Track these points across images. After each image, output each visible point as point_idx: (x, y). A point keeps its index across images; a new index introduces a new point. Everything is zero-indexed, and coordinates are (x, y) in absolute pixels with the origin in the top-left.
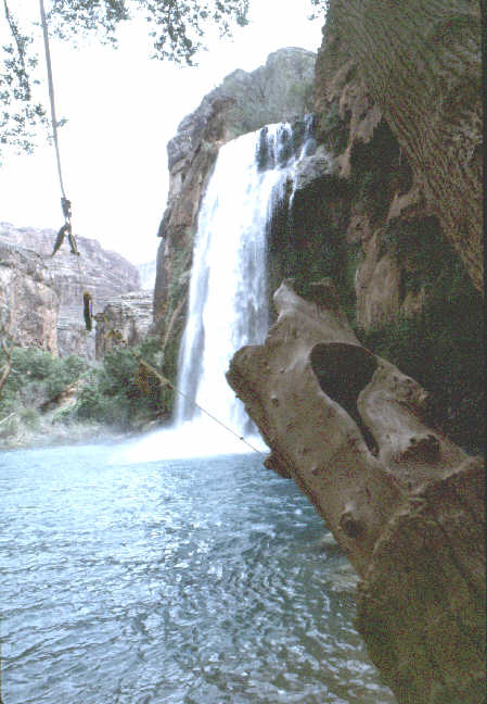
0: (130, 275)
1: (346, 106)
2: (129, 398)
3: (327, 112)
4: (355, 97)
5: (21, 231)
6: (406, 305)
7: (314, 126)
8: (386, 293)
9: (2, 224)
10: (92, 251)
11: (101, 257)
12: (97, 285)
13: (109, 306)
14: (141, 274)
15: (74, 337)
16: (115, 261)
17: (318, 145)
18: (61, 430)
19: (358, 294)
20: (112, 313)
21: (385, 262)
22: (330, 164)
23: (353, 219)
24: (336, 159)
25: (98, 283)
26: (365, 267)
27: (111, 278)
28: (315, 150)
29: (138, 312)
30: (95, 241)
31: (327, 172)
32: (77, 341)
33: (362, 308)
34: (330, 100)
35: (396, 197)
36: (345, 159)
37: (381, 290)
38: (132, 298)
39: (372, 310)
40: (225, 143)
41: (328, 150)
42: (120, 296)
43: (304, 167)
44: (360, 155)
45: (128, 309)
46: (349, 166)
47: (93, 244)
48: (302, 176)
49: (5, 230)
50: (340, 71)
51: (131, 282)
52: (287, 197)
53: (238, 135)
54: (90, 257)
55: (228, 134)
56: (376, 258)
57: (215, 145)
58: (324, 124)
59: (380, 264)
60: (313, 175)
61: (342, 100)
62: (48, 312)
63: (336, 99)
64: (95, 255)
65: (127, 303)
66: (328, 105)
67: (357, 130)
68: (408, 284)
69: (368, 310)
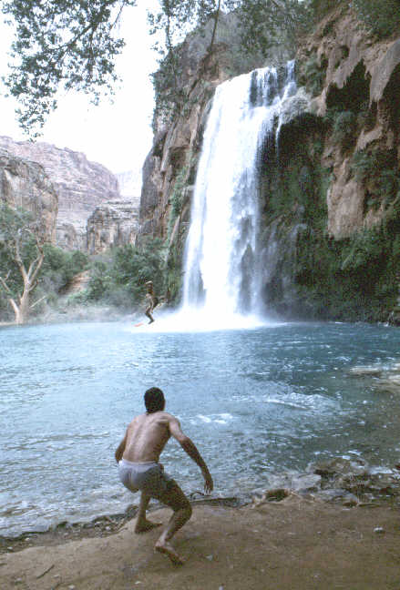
0: (111, 183)
1: (323, 55)
2: (138, 285)
3: (306, 60)
4: (331, 48)
5: (19, 144)
6: (367, 219)
7: (296, 71)
8: (352, 209)
9: (3, 137)
10: (80, 162)
11: (87, 167)
12: (83, 191)
13: (98, 209)
14: (120, 183)
15: (66, 236)
16: (99, 171)
17: (298, 87)
18: (81, 310)
19: (329, 208)
20: (100, 216)
21: (352, 185)
22: (309, 104)
23: (326, 149)
24: (314, 100)
25: (85, 190)
26: (336, 187)
27: (95, 186)
28: (296, 92)
29: (122, 215)
30: (82, 154)
31: (306, 110)
32: (69, 239)
33: (333, 219)
34: (309, 50)
35: (362, 132)
36: (321, 100)
37: (348, 207)
38: (117, 203)
39: (341, 222)
40: (220, 83)
41: (307, 91)
42: (106, 202)
43: (287, 105)
44: (335, 97)
45: (114, 212)
46: (326, 106)
47: (80, 156)
48: (286, 113)
49: (4, 143)
50: (319, 26)
51: (112, 190)
52: (274, 130)
53: (231, 76)
54: (78, 167)
55: (222, 74)
56: (345, 180)
57: (212, 84)
58: (304, 70)
59: (347, 186)
60: (295, 113)
61: (320, 51)
62: (50, 214)
63: (315, 49)
64: (82, 166)
65: (111, 207)
66: (308, 54)
67: (332, 77)
68: (370, 203)
69: (338, 223)
